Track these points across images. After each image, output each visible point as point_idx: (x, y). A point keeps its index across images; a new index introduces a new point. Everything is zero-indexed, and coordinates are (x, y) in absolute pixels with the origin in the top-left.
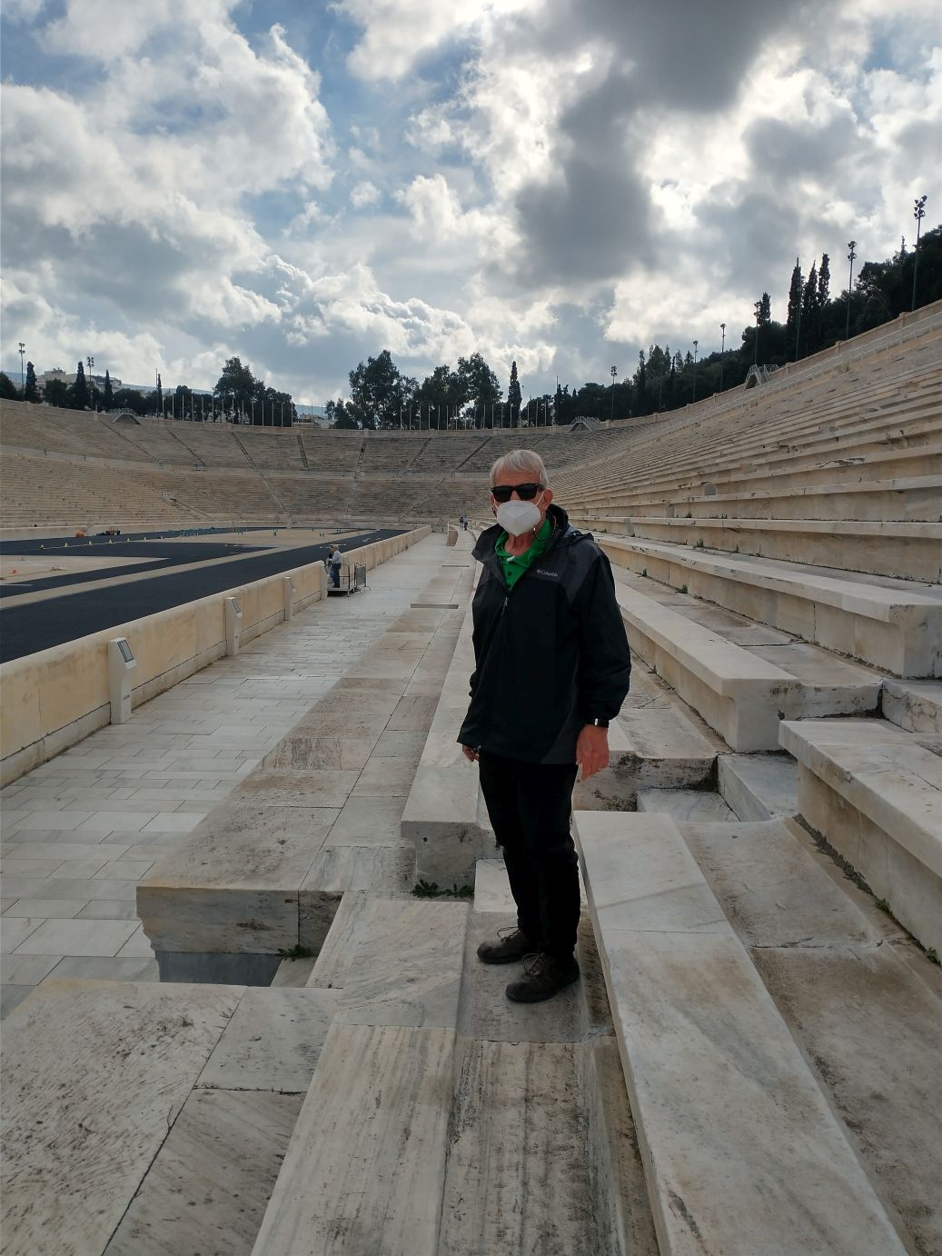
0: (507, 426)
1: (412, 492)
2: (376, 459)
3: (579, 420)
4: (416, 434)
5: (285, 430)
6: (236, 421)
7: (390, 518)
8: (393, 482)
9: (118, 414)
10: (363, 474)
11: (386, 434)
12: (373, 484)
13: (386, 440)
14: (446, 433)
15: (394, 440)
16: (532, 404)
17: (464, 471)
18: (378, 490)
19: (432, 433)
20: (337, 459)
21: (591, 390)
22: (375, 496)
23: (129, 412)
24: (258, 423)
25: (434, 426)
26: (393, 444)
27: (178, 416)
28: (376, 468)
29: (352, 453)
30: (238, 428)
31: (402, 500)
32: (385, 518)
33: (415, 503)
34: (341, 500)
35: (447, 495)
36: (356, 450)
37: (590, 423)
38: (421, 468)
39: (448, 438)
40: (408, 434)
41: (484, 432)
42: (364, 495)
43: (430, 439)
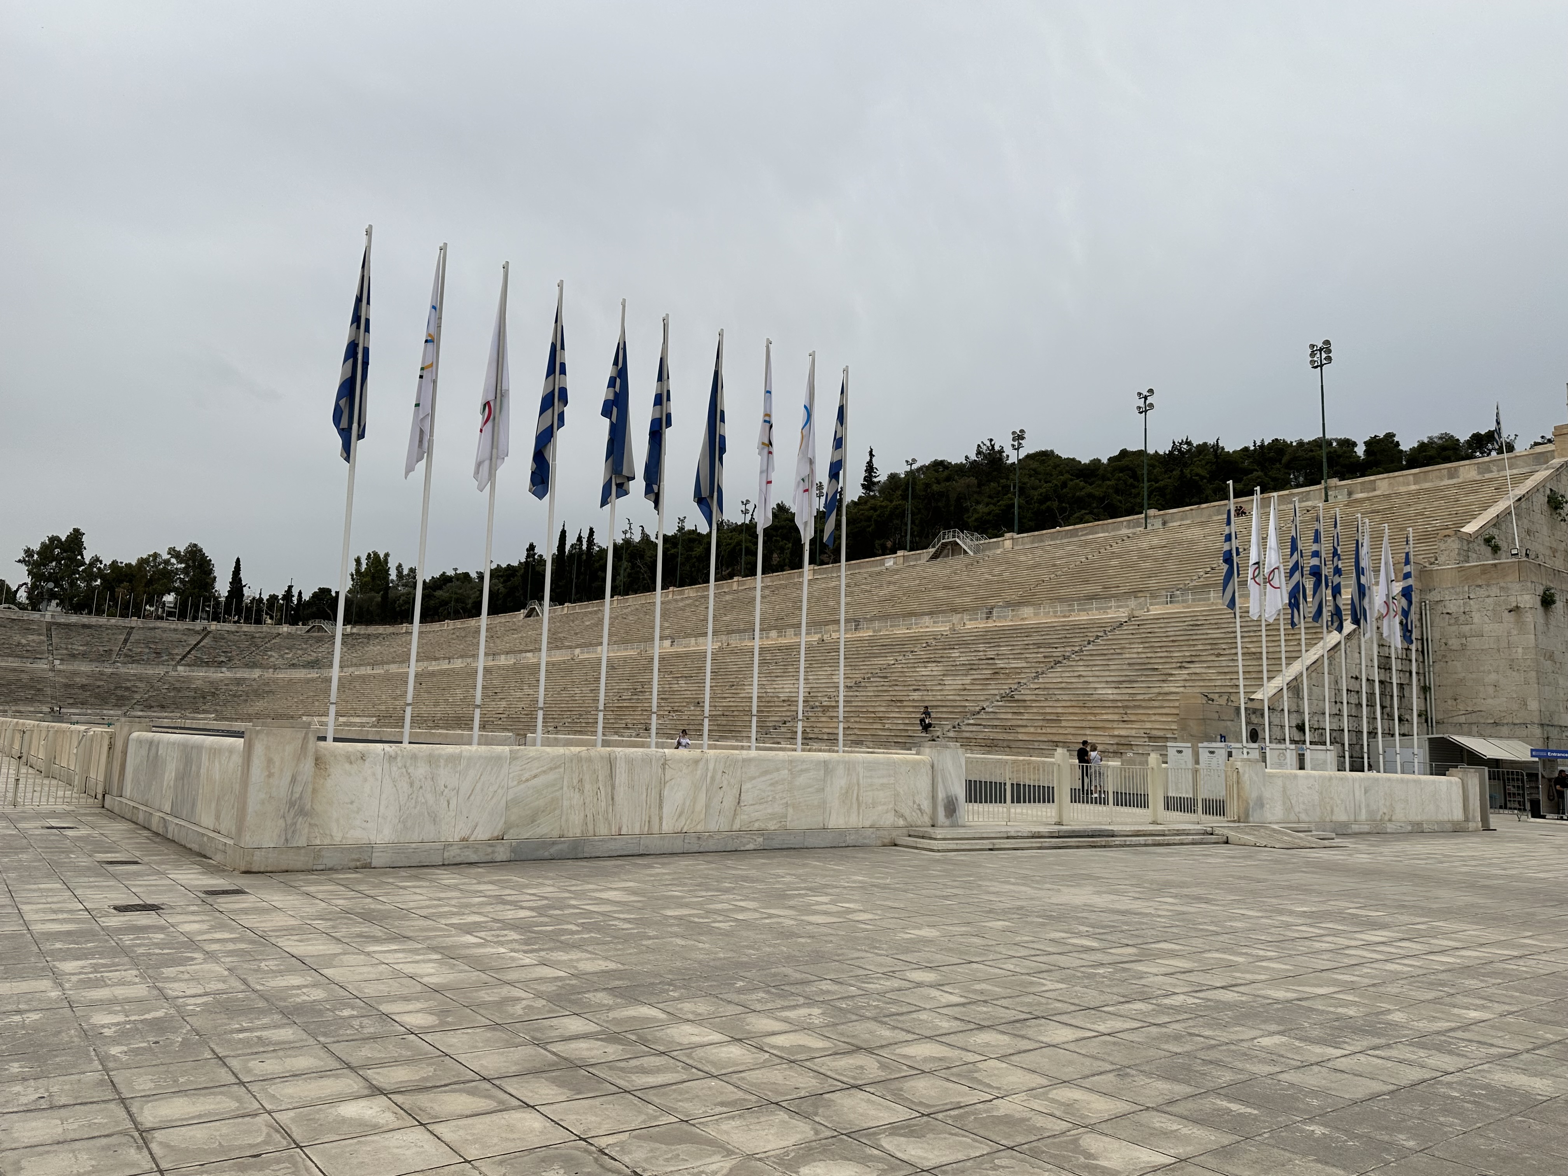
0: (227, 621)
1: (129, 684)
2: (70, 646)
3: (317, 623)
7: (112, 712)
8: (101, 673)
10: (57, 662)
11: (74, 619)
12: (75, 673)
13: (75, 625)
14: (152, 623)
15: (84, 626)
16: (259, 601)
17: (189, 665)
18: (84, 681)
19: (134, 622)
20: (19, 644)
22: (83, 687)
25: (138, 615)
26: (88, 631)
28: (73, 656)
29: (35, 637)
31: (119, 693)
32: (105, 712)
33: (137, 697)
34: (39, 690)
35: (179, 690)
36: (40, 635)
37: (328, 628)
38: (132, 659)
39: (155, 628)
40: (103, 620)
41: (199, 626)
42: (67, 686)
43: (133, 628)
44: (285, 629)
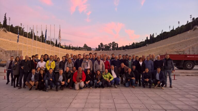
0: (117, 50)
3: (126, 49)
4: (106, 51)
5: (91, 51)
6: (86, 50)
9: (74, 50)
14: (109, 51)
15: (103, 52)
16: (120, 47)
21: (126, 46)
24: (88, 50)
25: (108, 50)
27: (79, 50)
37: (127, 50)
41: (114, 51)
44: (122, 50)
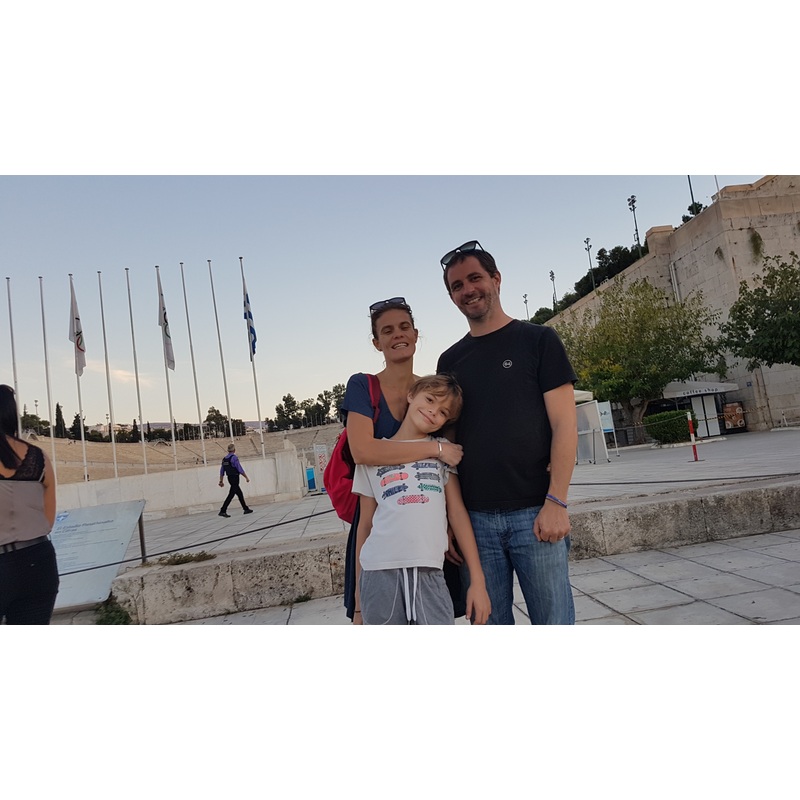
4: (312, 429)
5: (243, 437)
6: (217, 436)
9: (157, 442)
11: (296, 431)
14: (327, 427)
15: (302, 433)
19: (319, 427)
23: (161, 440)
24: (229, 435)
26: (301, 435)
27: (187, 439)
30: (218, 440)
40: (307, 429)
43: (319, 431)
